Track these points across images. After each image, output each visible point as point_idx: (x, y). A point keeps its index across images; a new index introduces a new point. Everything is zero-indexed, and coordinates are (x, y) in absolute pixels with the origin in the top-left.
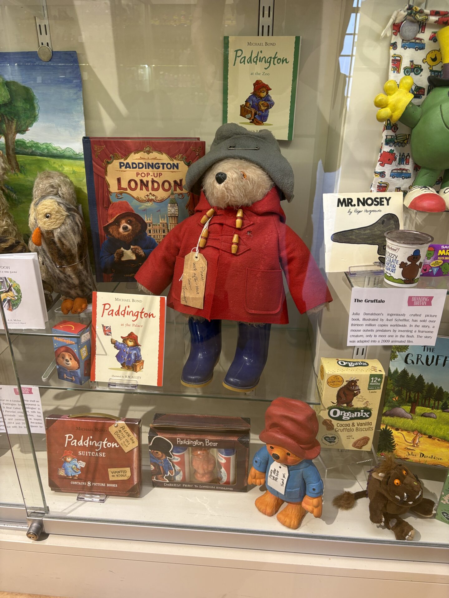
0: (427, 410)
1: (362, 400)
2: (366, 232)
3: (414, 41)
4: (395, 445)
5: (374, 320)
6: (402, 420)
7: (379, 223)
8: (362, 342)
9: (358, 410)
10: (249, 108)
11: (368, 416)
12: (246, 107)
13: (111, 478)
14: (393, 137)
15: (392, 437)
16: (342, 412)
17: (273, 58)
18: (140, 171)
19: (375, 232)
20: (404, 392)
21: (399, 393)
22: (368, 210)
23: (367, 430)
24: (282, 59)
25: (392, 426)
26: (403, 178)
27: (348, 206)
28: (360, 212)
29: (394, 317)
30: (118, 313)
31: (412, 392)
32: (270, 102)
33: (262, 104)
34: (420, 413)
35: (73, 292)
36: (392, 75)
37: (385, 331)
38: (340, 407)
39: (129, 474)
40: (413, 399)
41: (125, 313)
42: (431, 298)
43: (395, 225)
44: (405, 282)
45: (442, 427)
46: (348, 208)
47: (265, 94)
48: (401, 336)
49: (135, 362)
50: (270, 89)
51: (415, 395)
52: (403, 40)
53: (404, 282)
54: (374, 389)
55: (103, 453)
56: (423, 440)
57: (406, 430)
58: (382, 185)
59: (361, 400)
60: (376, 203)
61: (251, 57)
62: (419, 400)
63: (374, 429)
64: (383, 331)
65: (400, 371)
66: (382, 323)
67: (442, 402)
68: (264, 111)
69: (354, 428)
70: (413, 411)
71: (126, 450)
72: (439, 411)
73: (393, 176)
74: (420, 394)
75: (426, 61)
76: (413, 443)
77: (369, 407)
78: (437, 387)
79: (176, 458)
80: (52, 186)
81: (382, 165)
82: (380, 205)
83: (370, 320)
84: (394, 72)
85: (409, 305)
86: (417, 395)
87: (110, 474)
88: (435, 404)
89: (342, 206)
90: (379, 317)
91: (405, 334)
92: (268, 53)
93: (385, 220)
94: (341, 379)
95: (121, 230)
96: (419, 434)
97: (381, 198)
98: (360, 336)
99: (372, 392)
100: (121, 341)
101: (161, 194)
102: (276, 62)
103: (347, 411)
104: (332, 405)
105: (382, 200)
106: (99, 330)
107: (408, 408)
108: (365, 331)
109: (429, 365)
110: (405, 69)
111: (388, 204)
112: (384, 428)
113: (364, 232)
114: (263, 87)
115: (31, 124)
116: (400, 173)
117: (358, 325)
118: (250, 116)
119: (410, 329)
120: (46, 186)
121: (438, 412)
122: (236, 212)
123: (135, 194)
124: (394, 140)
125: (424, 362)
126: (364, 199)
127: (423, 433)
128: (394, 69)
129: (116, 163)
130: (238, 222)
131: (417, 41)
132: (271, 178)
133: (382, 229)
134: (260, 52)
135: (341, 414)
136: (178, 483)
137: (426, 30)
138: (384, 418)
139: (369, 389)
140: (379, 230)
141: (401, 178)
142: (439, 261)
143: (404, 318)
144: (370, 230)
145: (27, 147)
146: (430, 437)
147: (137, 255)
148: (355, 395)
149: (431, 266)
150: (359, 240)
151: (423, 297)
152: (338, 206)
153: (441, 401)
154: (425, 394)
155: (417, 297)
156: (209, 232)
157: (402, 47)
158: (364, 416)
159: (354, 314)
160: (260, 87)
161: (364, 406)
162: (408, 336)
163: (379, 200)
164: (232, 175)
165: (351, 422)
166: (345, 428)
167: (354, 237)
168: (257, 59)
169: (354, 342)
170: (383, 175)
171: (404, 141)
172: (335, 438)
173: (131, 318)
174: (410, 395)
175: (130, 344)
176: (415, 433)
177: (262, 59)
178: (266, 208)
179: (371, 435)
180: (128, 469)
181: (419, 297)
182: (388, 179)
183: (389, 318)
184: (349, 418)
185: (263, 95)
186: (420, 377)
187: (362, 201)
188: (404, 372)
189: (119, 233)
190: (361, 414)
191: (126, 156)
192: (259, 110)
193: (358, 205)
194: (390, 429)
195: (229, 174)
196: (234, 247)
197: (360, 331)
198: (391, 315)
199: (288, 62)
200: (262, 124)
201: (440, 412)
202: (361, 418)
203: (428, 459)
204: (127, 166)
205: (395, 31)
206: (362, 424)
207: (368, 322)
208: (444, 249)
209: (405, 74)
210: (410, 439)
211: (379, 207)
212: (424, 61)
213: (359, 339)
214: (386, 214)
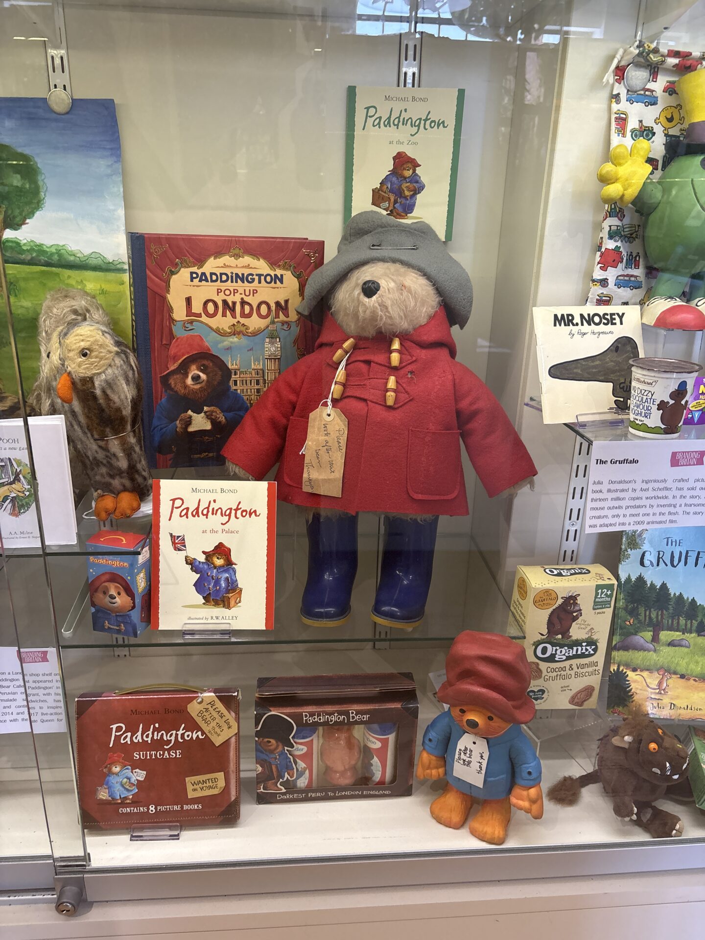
0: (676, 635)
1: (584, 627)
3: (642, 92)
4: (633, 695)
5: (623, 491)
6: (641, 654)
8: (606, 525)
9: (578, 643)
10: (385, 192)
11: (592, 652)
12: (380, 192)
13: (191, 795)
14: (619, 228)
15: (627, 683)
16: (554, 648)
17: (424, 120)
18: (223, 286)
19: (607, 363)
20: (642, 610)
21: (634, 613)
22: (595, 331)
23: (591, 674)
24: (437, 122)
25: (627, 666)
26: (632, 288)
27: (569, 325)
28: (585, 334)
29: (651, 486)
30: (196, 513)
31: (652, 610)
32: (418, 184)
33: (407, 187)
34: (667, 641)
35: (116, 483)
36: (616, 140)
37: (639, 507)
38: (552, 640)
39: (222, 783)
40: (655, 620)
41: (209, 511)
42: (702, 454)
43: (632, 353)
44: (666, 432)
45: (699, 659)
46: (568, 329)
47: (411, 172)
48: (660, 514)
49: (228, 591)
50: (419, 166)
51: (657, 614)
52: (628, 91)
53: (664, 431)
54: (602, 608)
55: (178, 751)
56: (673, 682)
57: (647, 670)
58: (604, 298)
59: (582, 626)
60: (606, 322)
61: (389, 118)
62: (664, 621)
63: (601, 672)
64: (635, 507)
65: (633, 578)
66: (634, 495)
67: (697, 621)
68: (409, 198)
69: (573, 673)
70: (655, 639)
71: (218, 741)
72: (693, 635)
73: (618, 285)
74: (664, 611)
75: (659, 121)
76: (659, 688)
77: (595, 637)
78: (688, 598)
79: (300, 749)
80: (75, 312)
81: (604, 269)
82: (611, 324)
83: (616, 491)
84: (619, 136)
85: (672, 466)
86: (660, 613)
87: (189, 787)
88: (686, 625)
89: (560, 325)
90: (630, 486)
91: (666, 510)
92: (416, 111)
93: (619, 345)
94: (554, 595)
95: (189, 381)
96: (666, 674)
97: (612, 315)
98: (603, 517)
99: (598, 613)
100: (202, 558)
101: (255, 323)
102: (427, 126)
103: (562, 646)
104: (540, 637)
105: (613, 317)
106: (165, 544)
107: (648, 635)
108: (610, 508)
109: (675, 567)
110: (633, 131)
111: (621, 323)
112: (616, 669)
113: (592, 364)
114: (408, 162)
115: (31, 214)
116: (627, 280)
117: (600, 500)
118: (388, 205)
119: (673, 502)
120: (64, 312)
121: (691, 637)
122: (390, 342)
123: (214, 322)
124: (620, 233)
125: (668, 562)
126: (589, 315)
127: (672, 671)
128: (617, 131)
129: (184, 273)
130: (395, 358)
131: (647, 93)
132: (439, 291)
134: (403, 111)
135: (554, 652)
136: (301, 791)
137: (659, 77)
138: (615, 654)
139: (594, 609)
140: (612, 361)
141: (629, 289)
143: (666, 485)
144: (600, 360)
145: (22, 252)
146: (682, 676)
147: (214, 422)
148: (575, 619)
150: (586, 375)
151: (692, 452)
152: (555, 325)
153: (695, 620)
154: (671, 611)
155: (683, 452)
156: (348, 375)
157: (627, 101)
158: (587, 653)
159: (594, 483)
160: (402, 162)
161: (587, 636)
162: (670, 513)
163: (609, 317)
164: (386, 284)
165: (567, 664)
166: (559, 673)
168: (399, 121)
169: (595, 526)
170: (605, 284)
171: (631, 234)
172: (543, 691)
173: (219, 519)
174: (650, 614)
175: (219, 562)
176: (661, 673)
177: (407, 120)
178: (434, 336)
179: (595, 681)
180: (220, 775)
181: (686, 452)
182: (612, 289)
183: (645, 486)
184: (564, 658)
185: (408, 173)
186: (664, 586)
187: (587, 318)
188: (640, 579)
189: (186, 387)
190: (582, 649)
191: (201, 262)
192: (401, 197)
193: (582, 324)
194: (625, 671)
195: (383, 283)
196: (391, 395)
197: (603, 509)
198: (647, 482)
199: (446, 125)
200: (406, 217)
201: (694, 637)
202: (583, 656)
203: (682, 711)
204: (203, 278)
205: (618, 78)
206: (583, 666)
207: (614, 495)
209: (633, 138)
210: (654, 683)
211: (610, 327)
212: (658, 121)
213: (601, 521)
214: (619, 338)
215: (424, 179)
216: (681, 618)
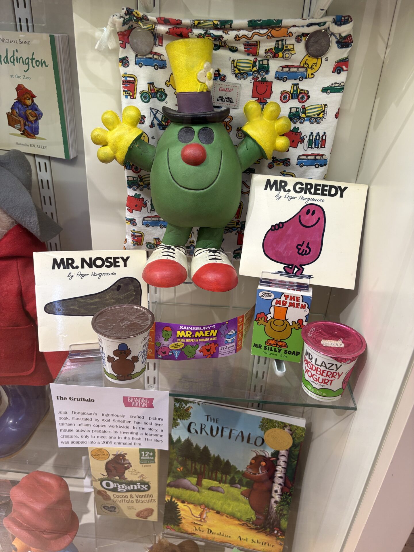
0: (215, 484)
1: (136, 473)
2: (94, 301)
3: (151, 56)
4: (181, 518)
5: (86, 419)
6: (188, 492)
7: (113, 290)
8: (78, 443)
9: (133, 483)
10: (16, 116)
11: (146, 489)
12: (13, 116)
14: (135, 179)
15: (178, 510)
16: (115, 484)
17: (31, 59)
19: (106, 300)
20: (189, 463)
21: (183, 464)
22: (96, 273)
23: (148, 501)
24: (40, 61)
25: (178, 498)
26: (162, 226)
27: (68, 268)
28: (85, 275)
29: (111, 418)
31: (197, 463)
32: (37, 112)
33: (30, 113)
34: (207, 486)
36: (125, 101)
37: (104, 432)
38: (112, 479)
40: (199, 470)
42: (151, 400)
43: (135, 291)
44: (119, 378)
45: (231, 503)
46: (67, 271)
47: (30, 101)
48: (125, 438)
50: (35, 97)
51: (201, 467)
52: (136, 55)
53: (117, 378)
54: (148, 463)
56: (211, 515)
57: (192, 503)
58: (136, 234)
59: (134, 473)
60: (108, 264)
61: (7, 56)
62: (206, 472)
63: (156, 500)
64: (100, 431)
65: (183, 440)
66: (96, 423)
67: (230, 476)
68: (33, 122)
69: (134, 500)
70: (199, 483)
72: (227, 485)
73: (147, 223)
74: (206, 466)
75: (170, 83)
76: (200, 518)
77: (146, 480)
78: (224, 460)
81: (131, 211)
82: (114, 267)
83: (81, 419)
84: (127, 97)
85: (126, 406)
86: (203, 466)
88: (222, 478)
89: (59, 268)
90: (93, 417)
91: (130, 436)
92: (24, 53)
93: (122, 285)
94: (106, 453)
96: (206, 509)
97: (115, 258)
98: (73, 436)
99: (145, 466)
102: (34, 65)
103: (121, 483)
104: (102, 477)
105: (117, 260)
107: (194, 480)
108: (78, 431)
109: (214, 437)
110: (142, 93)
111: (125, 265)
112: (169, 499)
113: (91, 301)
114: (27, 93)
116: (156, 220)
117: (68, 425)
118: (20, 126)
119: (135, 431)
121: (226, 487)
124: (137, 183)
125: (209, 432)
126: (91, 259)
127: (210, 507)
128: (125, 93)
131: (155, 57)
133: (116, 297)
134: (15, 51)
135: (115, 486)
137: (164, 42)
138: (168, 489)
139: (141, 463)
140: (112, 298)
141: (159, 227)
142: (179, 343)
143: (124, 419)
144: (99, 298)
146: (218, 512)
148: (127, 468)
149: (171, 348)
150: (83, 311)
151: (141, 398)
152: (54, 268)
153: (228, 475)
154: (211, 466)
155: (134, 398)
157: (136, 64)
158: (142, 489)
159: (60, 412)
161: (139, 479)
162: (133, 438)
163: (112, 261)
165: (128, 494)
166: (123, 499)
167: (76, 308)
168: (14, 60)
169: (67, 443)
170: (134, 223)
172: (115, 508)
174: (195, 466)
176: (203, 507)
177: (20, 59)
179: (154, 506)
181: (136, 398)
182: (141, 227)
183: (106, 418)
184: (125, 490)
185: (29, 102)
186: (206, 448)
187: (88, 261)
188: (188, 441)
190: (137, 487)
192: (28, 121)
193: (83, 267)
194: (176, 501)
197: (72, 431)
198: (107, 415)
199: (47, 65)
200: (35, 137)
201: (228, 487)
202: (139, 490)
203: (216, 536)
205: (122, 42)
206: (141, 497)
207: (81, 422)
208: (183, 330)
209: (142, 100)
210: (197, 514)
211: (113, 269)
212: (168, 84)
213: (73, 440)
214: (122, 278)
215: (40, 108)
216: (218, 472)
